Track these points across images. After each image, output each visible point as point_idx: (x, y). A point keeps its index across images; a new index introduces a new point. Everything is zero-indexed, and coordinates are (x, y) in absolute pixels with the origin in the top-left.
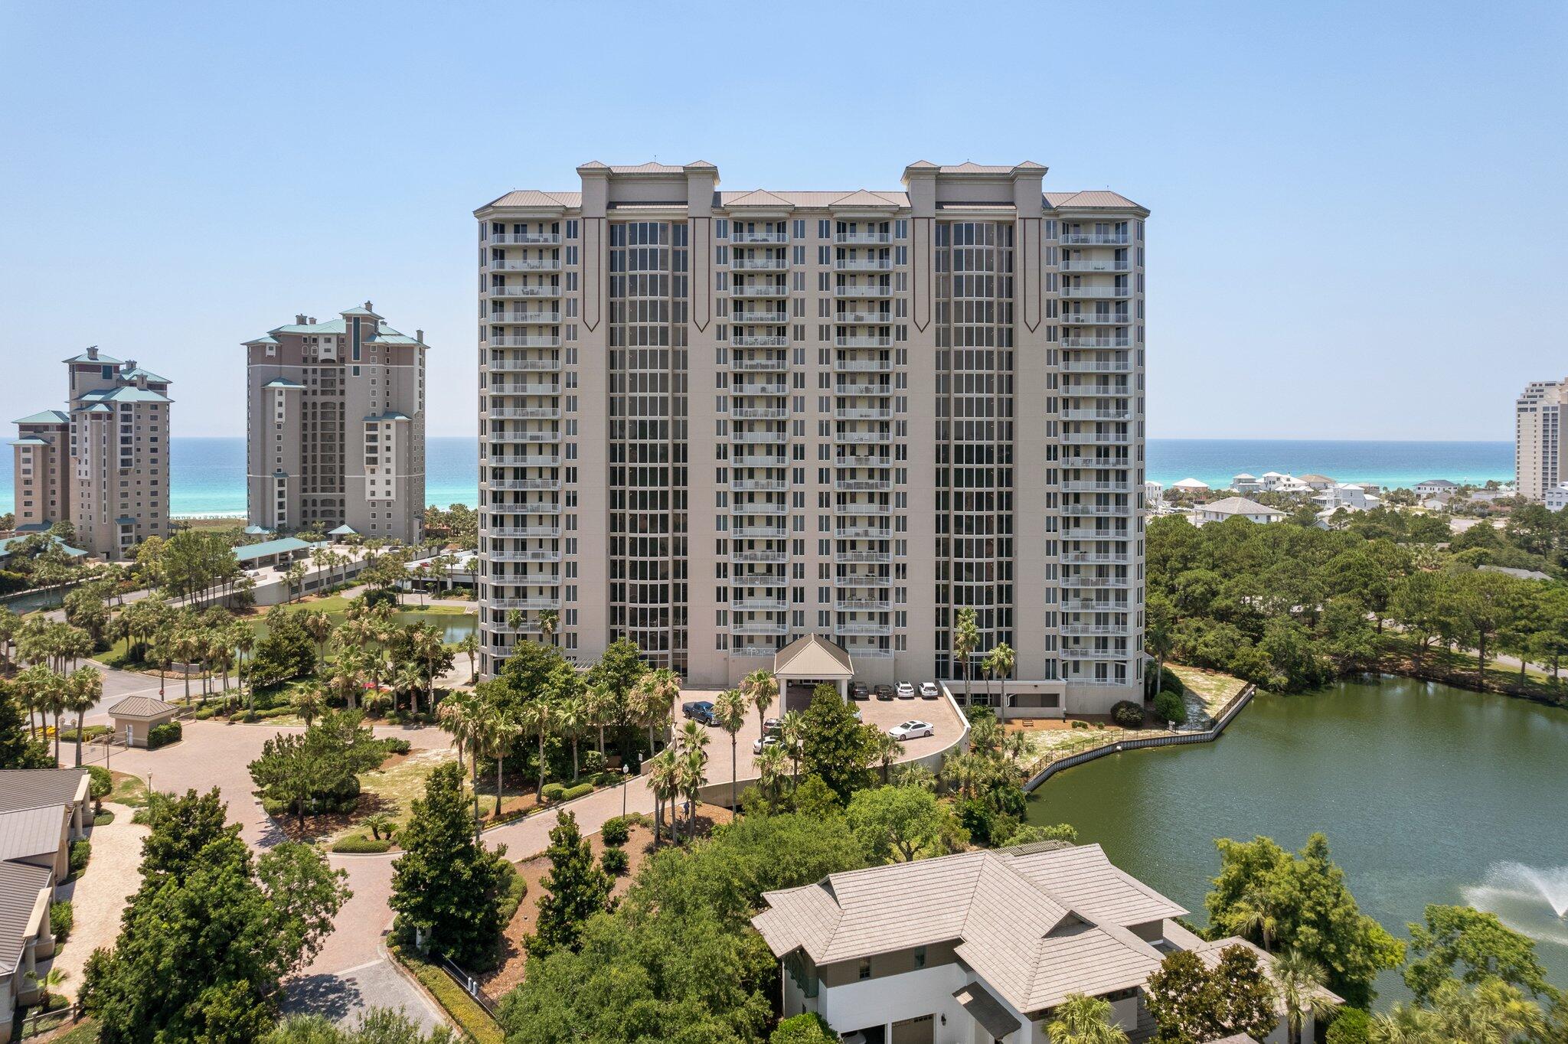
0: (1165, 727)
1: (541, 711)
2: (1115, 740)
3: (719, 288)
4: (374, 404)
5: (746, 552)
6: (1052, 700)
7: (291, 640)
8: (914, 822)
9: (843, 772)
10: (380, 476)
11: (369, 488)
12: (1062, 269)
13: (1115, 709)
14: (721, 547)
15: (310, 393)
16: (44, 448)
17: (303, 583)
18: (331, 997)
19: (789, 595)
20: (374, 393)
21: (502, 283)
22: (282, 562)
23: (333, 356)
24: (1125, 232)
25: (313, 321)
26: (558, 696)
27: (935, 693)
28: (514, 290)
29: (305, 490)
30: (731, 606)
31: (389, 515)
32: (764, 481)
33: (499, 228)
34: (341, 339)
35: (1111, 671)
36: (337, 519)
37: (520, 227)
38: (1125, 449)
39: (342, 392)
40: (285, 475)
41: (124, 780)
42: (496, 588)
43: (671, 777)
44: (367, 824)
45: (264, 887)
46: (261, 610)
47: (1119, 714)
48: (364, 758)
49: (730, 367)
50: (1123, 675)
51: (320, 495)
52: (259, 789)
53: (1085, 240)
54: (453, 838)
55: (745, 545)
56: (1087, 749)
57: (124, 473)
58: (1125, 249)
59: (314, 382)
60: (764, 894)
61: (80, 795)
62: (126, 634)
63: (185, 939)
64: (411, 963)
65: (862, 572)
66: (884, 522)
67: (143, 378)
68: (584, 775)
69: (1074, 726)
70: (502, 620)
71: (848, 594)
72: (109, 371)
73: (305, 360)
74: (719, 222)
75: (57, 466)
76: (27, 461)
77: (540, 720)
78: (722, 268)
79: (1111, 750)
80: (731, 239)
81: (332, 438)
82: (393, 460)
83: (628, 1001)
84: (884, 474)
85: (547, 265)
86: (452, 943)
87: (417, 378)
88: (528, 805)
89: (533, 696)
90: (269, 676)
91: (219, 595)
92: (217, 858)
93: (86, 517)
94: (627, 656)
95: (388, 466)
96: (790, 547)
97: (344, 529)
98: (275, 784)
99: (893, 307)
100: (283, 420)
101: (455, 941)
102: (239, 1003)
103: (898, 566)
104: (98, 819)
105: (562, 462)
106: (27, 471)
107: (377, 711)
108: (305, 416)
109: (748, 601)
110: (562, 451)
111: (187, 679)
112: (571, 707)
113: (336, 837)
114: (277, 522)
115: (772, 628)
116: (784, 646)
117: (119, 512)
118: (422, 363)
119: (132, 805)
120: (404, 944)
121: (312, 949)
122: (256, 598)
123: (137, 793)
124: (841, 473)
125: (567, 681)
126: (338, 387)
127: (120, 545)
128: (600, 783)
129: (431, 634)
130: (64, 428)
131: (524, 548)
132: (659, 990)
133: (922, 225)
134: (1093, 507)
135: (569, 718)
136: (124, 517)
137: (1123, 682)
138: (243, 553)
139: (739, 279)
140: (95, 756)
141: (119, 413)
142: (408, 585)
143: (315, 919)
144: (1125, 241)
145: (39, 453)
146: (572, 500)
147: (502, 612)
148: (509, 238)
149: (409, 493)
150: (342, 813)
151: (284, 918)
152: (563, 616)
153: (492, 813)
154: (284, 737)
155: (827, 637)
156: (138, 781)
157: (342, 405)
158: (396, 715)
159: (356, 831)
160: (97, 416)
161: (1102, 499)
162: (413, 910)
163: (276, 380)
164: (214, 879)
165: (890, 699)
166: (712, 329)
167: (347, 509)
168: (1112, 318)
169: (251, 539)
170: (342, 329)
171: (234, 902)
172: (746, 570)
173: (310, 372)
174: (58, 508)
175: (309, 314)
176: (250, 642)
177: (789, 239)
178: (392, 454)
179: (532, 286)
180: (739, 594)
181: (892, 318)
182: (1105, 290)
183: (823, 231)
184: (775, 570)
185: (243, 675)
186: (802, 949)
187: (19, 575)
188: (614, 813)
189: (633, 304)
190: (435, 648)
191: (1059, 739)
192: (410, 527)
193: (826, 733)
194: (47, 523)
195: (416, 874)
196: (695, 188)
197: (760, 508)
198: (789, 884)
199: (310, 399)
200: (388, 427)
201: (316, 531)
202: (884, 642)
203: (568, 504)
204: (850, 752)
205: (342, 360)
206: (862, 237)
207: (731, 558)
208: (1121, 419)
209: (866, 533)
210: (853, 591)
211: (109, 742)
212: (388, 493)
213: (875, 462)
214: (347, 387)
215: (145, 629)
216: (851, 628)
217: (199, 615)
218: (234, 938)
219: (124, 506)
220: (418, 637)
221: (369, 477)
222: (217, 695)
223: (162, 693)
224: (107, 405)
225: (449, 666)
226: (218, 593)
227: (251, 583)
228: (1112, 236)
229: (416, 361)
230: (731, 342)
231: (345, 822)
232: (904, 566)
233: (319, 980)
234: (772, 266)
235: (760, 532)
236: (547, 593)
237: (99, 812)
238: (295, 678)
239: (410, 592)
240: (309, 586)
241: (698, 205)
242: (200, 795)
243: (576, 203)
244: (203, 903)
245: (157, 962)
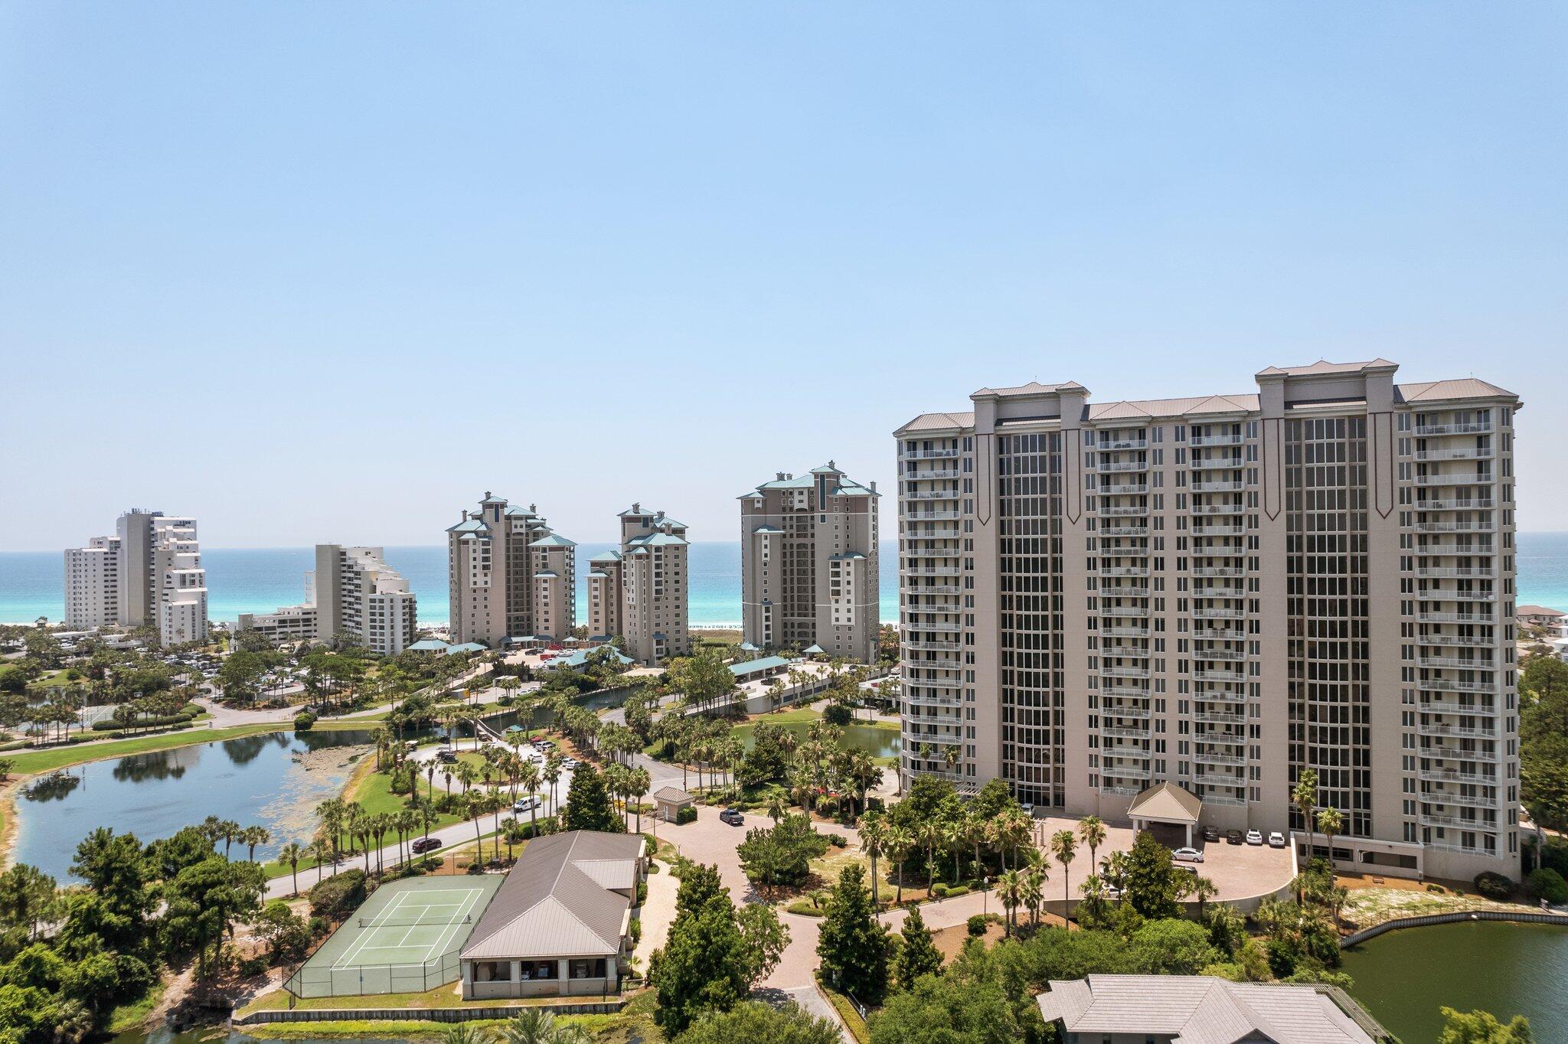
0: (1538, 904)
1: (930, 830)
2: (1471, 908)
3: (1088, 487)
4: (837, 546)
5: (1115, 707)
6: (1409, 862)
7: (768, 752)
8: (1185, 949)
9: (1153, 903)
10: (843, 605)
11: (834, 615)
12: (1416, 459)
13: (1479, 878)
14: (1092, 702)
15: (788, 536)
16: (606, 579)
17: (782, 697)
18: (779, 1002)
19: (1153, 746)
20: (837, 537)
21: (915, 490)
22: (767, 676)
23: (805, 505)
24: (1487, 420)
25: (790, 477)
26: (946, 819)
27: (1282, 843)
28: (925, 493)
29: (785, 615)
30: (1102, 751)
31: (850, 638)
32: (1130, 649)
33: (912, 445)
34: (810, 491)
35: (1480, 842)
36: (810, 639)
37: (928, 445)
38: (1490, 628)
39: (813, 535)
40: (770, 603)
41: (664, 844)
42: (913, 725)
43: (1014, 891)
44: (811, 896)
45: (741, 928)
46: (752, 718)
47: (1481, 885)
48: (811, 849)
49: (1099, 553)
50: (1493, 846)
51: (796, 619)
52: (743, 863)
53: (1441, 430)
54: (856, 914)
55: (1114, 702)
56: (1434, 913)
57: (657, 599)
58: (1487, 436)
59: (791, 527)
60: (1050, 982)
61: (641, 854)
62: (662, 736)
63: (699, 951)
64: (828, 991)
65: (1220, 730)
66: (1240, 688)
67: (669, 526)
68: (965, 878)
69: (1429, 889)
70: (918, 749)
71: (1206, 748)
72: (646, 521)
73: (784, 509)
74: (1087, 433)
75: (614, 592)
76: (596, 589)
77: (930, 836)
78: (1090, 470)
79: (1465, 917)
80: (1098, 446)
81: (805, 572)
82: (853, 592)
83: (935, 1026)
84: (1240, 646)
85: (950, 473)
86: (854, 982)
87: (871, 523)
88: (920, 897)
89: (928, 816)
90: (754, 778)
91: (722, 704)
92: (716, 907)
93: (633, 632)
94: (998, 793)
95: (849, 596)
96: (1152, 705)
97: (815, 649)
98: (753, 861)
99: (1245, 499)
100: (768, 559)
101: (856, 981)
102: (725, 988)
103: (1252, 727)
104: (650, 869)
105: (963, 628)
106: (595, 597)
107: (826, 812)
108: (784, 555)
109: (1116, 748)
110: (963, 620)
111: (700, 772)
112: (953, 828)
113: (792, 902)
114: (764, 641)
115: (1137, 773)
116: (1148, 787)
117: (654, 629)
118: (875, 509)
119: (669, 863)
120: (825, 978)
121: (767, 970)
122: (749, 708)
123: (672, 855)
124: (1199, 645)
125: (952, 809)
126: (810, 531)
127: (655, 655)
128: (975, 888)
129: (864, 758)
130: (618, 564)
131: (935, 695)
132: (957, 1025)
133: (1271, 426)
134: (1455, 682)
135: (951, 836)
136: (658, 633)
137: (1493, 853)
138: (737, 670)
139: (1106, 480)
140: (648, 826)
141: (654, 553)
142: (862, 703)
143: (770, 953)
144: (1488, 428)
145: (603, 583)
146: (970, 659)
147: (918, 744)
148: (920, 454)
149: (866, 620)
150: (796, 886)
151: (752, 949)
152: (964, 750)
153: (895, 899)
154: (759, 830)
155: (1187, 784)
156: (672, 847)
157: (813, 545)
158: (840, 816)
159: (802, 900)
160: (639, 557)
161: (1466, 676)
162: (830, 957)
163: (763, 527)
164: (714, 919)
165: (1238, 843)
166: (1083, 521)
167: (817, 631)
168: (1474, 503)
169: (747, 657)
170: (810, 483)
171: (725, 935)
172: (1115, 723)
173: (788, 519)
174: (615, 624)
175: (786, 472)
176: (741, 754)
177: (1149, 444)
178: (852, 587)
179: (939, 490)
180: (1108, 742)
181: (1244, 510)
182: (1468, 477)
183: (1179, 435)
184: (1140, 724)
185: (736, 776)
186: (1061, 1019)
187: (593, 678)
188: (978, 911)
189: (1018, 501)
190: (868, 768)
191: (1406, 899)
192: (867, 647)
193: (1141, 871)
194: (609, 635)
195: (832, 934)
196: (1066, 405)
197: (1127, 671)
198: (1071, 977)
199: (788, 541)
200: (848, 564)
201: (793, 649)
202: (1240, 793)
203: (968, 662)
204: (1159, 888)
205: (812, 509)
206: (1216, 439)
207: (1101, 712)
208: (1485, 600)
209: (1223, 697)
210: (1212, 747)
211: (654, 816)
212: (849, 620)
213: (1231, 634)
214: (817, 531)
215: (674, 733)
216: (1210, 778)
217: (708, 725)
218: (725, 955)
219: (658, 625)
220: (855, 759)
221: (834, 606)
222: (720, 787)
223: (685, 784)
224: (646, 548)
225: (880, 782)
226: (721, 703)
227: (744, 696)
228: (1473, 424)
229: (870, 509)
230: (1099, 532)
231: (798, 893)
232: (1258, 727)
233: (773, 991)
234: (1134, 467)
235: (1127, 692)
236: (953, 731)
237: (651, 865)
238: (771, 780)
239: (863, 708)
240: (787, 699)
241: (1069, 418)
242: (707, 868)
243: (969, 423)
244: (708, 932)
245: (686, 961)
